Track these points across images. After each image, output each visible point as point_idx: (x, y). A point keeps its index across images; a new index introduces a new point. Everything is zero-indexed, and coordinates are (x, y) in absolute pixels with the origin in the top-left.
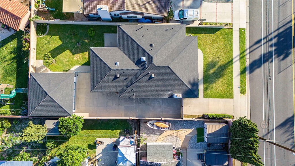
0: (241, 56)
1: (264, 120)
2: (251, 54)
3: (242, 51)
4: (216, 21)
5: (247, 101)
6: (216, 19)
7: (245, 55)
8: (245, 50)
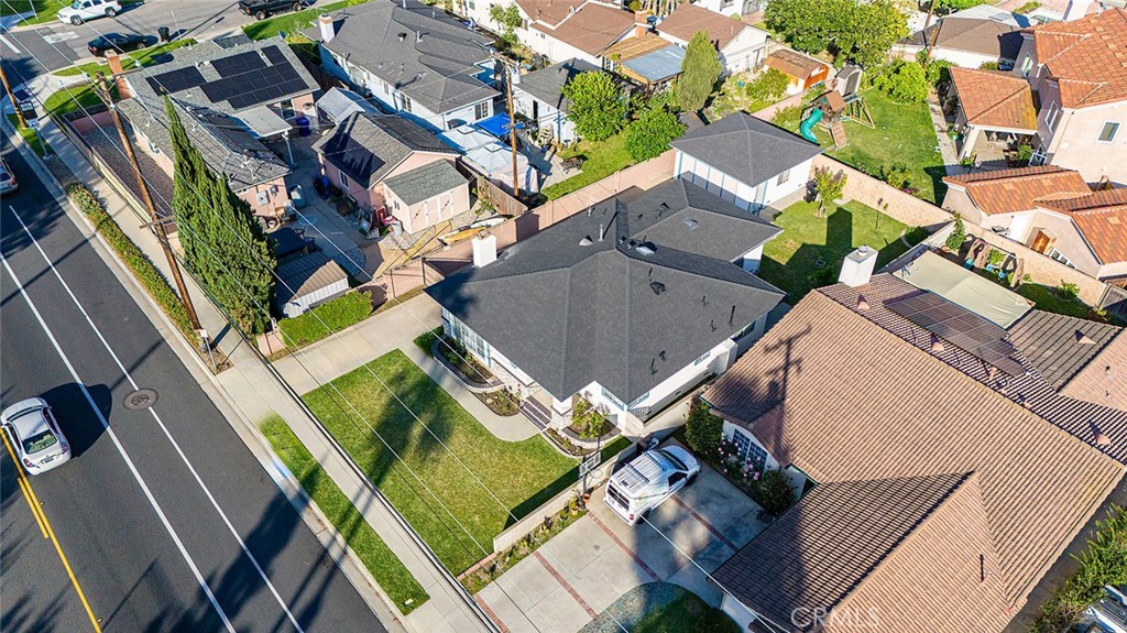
0: (353, 518)
1: (150, 408)
2: (319, 551)
3: (361, 532)
4: (538, 555)
5: (242, 422)
6: (543, 561)
7: (338, 530)
8: (352, 546)
